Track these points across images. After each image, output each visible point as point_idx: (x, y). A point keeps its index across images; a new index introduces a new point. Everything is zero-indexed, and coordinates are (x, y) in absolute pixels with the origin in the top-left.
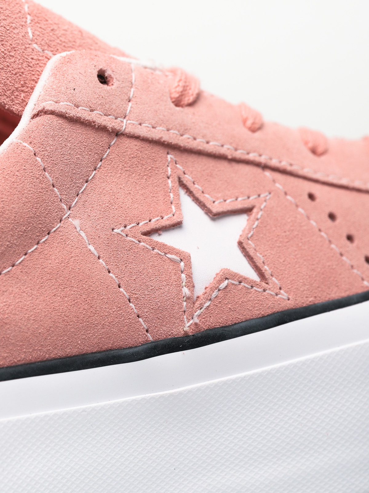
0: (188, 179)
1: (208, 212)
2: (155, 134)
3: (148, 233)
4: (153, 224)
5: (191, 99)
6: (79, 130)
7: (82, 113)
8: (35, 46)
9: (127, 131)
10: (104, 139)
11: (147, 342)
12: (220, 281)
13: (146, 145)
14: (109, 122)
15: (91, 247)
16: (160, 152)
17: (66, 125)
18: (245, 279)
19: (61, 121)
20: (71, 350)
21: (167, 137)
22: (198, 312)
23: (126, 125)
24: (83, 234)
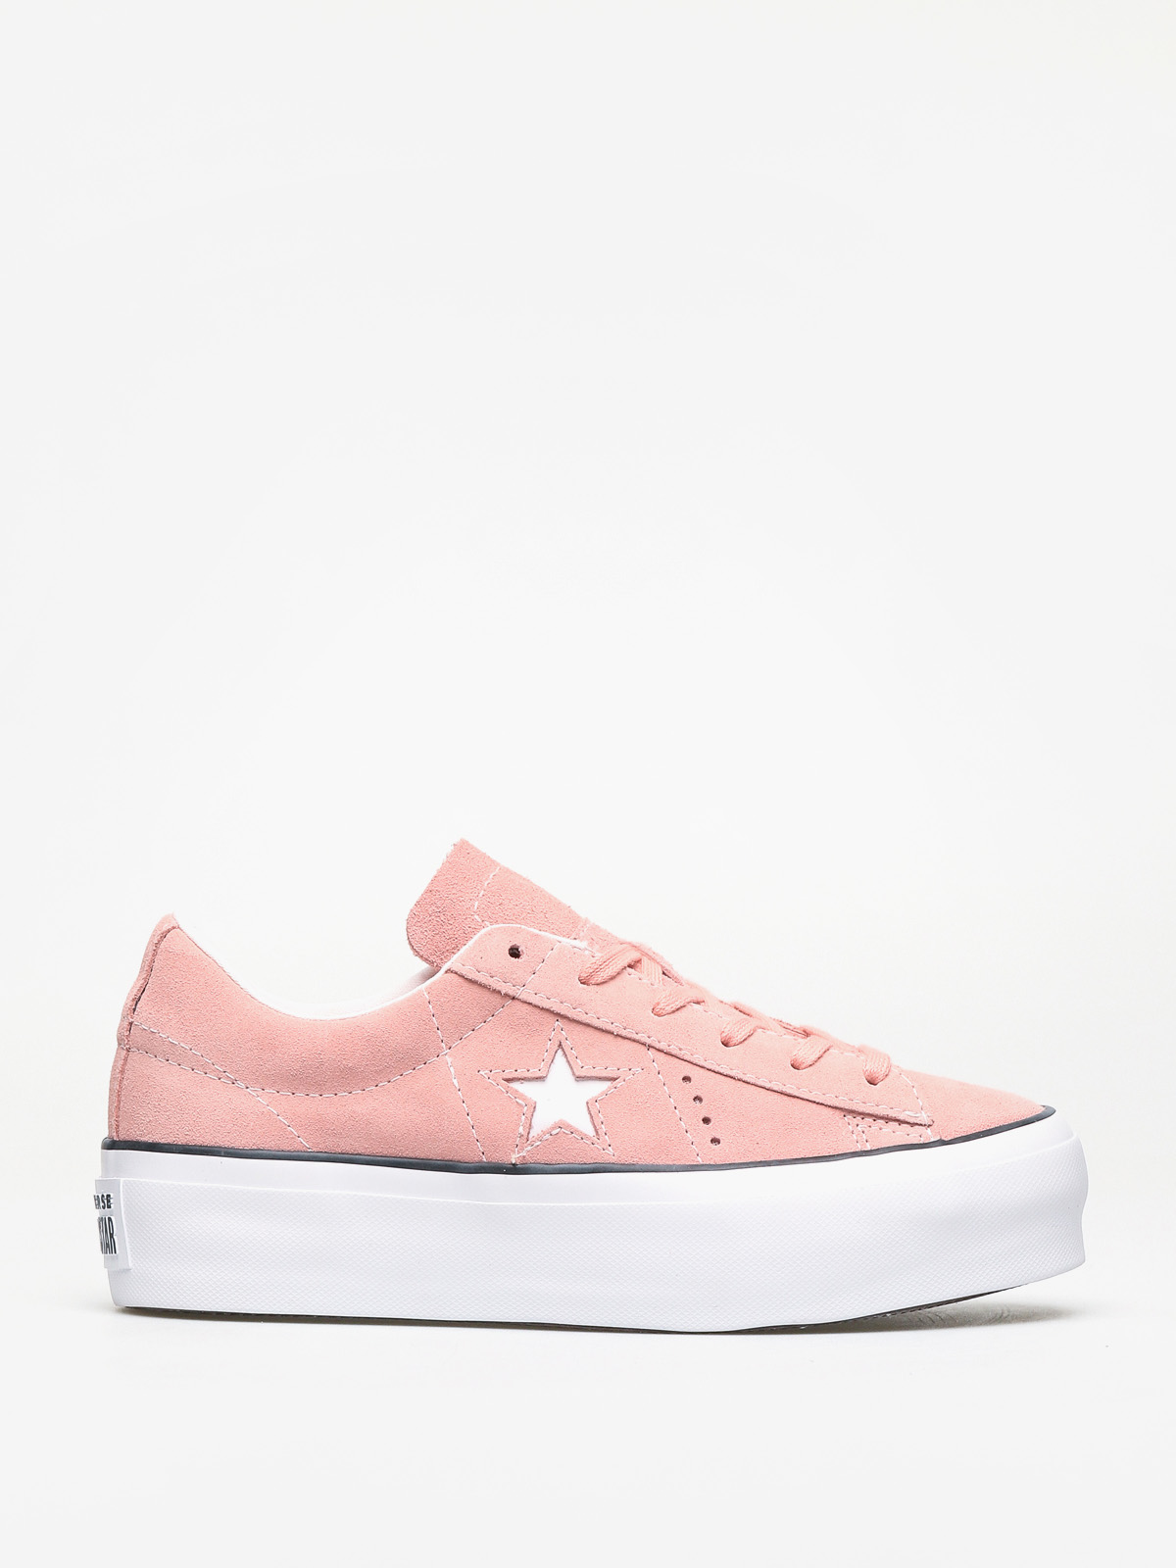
0: (567, 1045)
1: (574, 1074)
2: (546, 1004)
3: (508, 1080)
4: (515, 1075)
5: (600, 980)
6: (475, 989)
7: (481, 978)
8: (476, 917)
9: (520, 997)
10: (496, 1000)
11: (481, 1162)
12: (554, 1128)
13: (537, 1011)
14: (505, 988)
15: (455, 1081)
16: (551, 1019)
17: (466, 985)
18: (577, 1131)
19: (461, 980)
20: (420, 1153)
21: (556, 1008)
22: (529, 1148)
23: (524, 994)
24: (452, 1069)
